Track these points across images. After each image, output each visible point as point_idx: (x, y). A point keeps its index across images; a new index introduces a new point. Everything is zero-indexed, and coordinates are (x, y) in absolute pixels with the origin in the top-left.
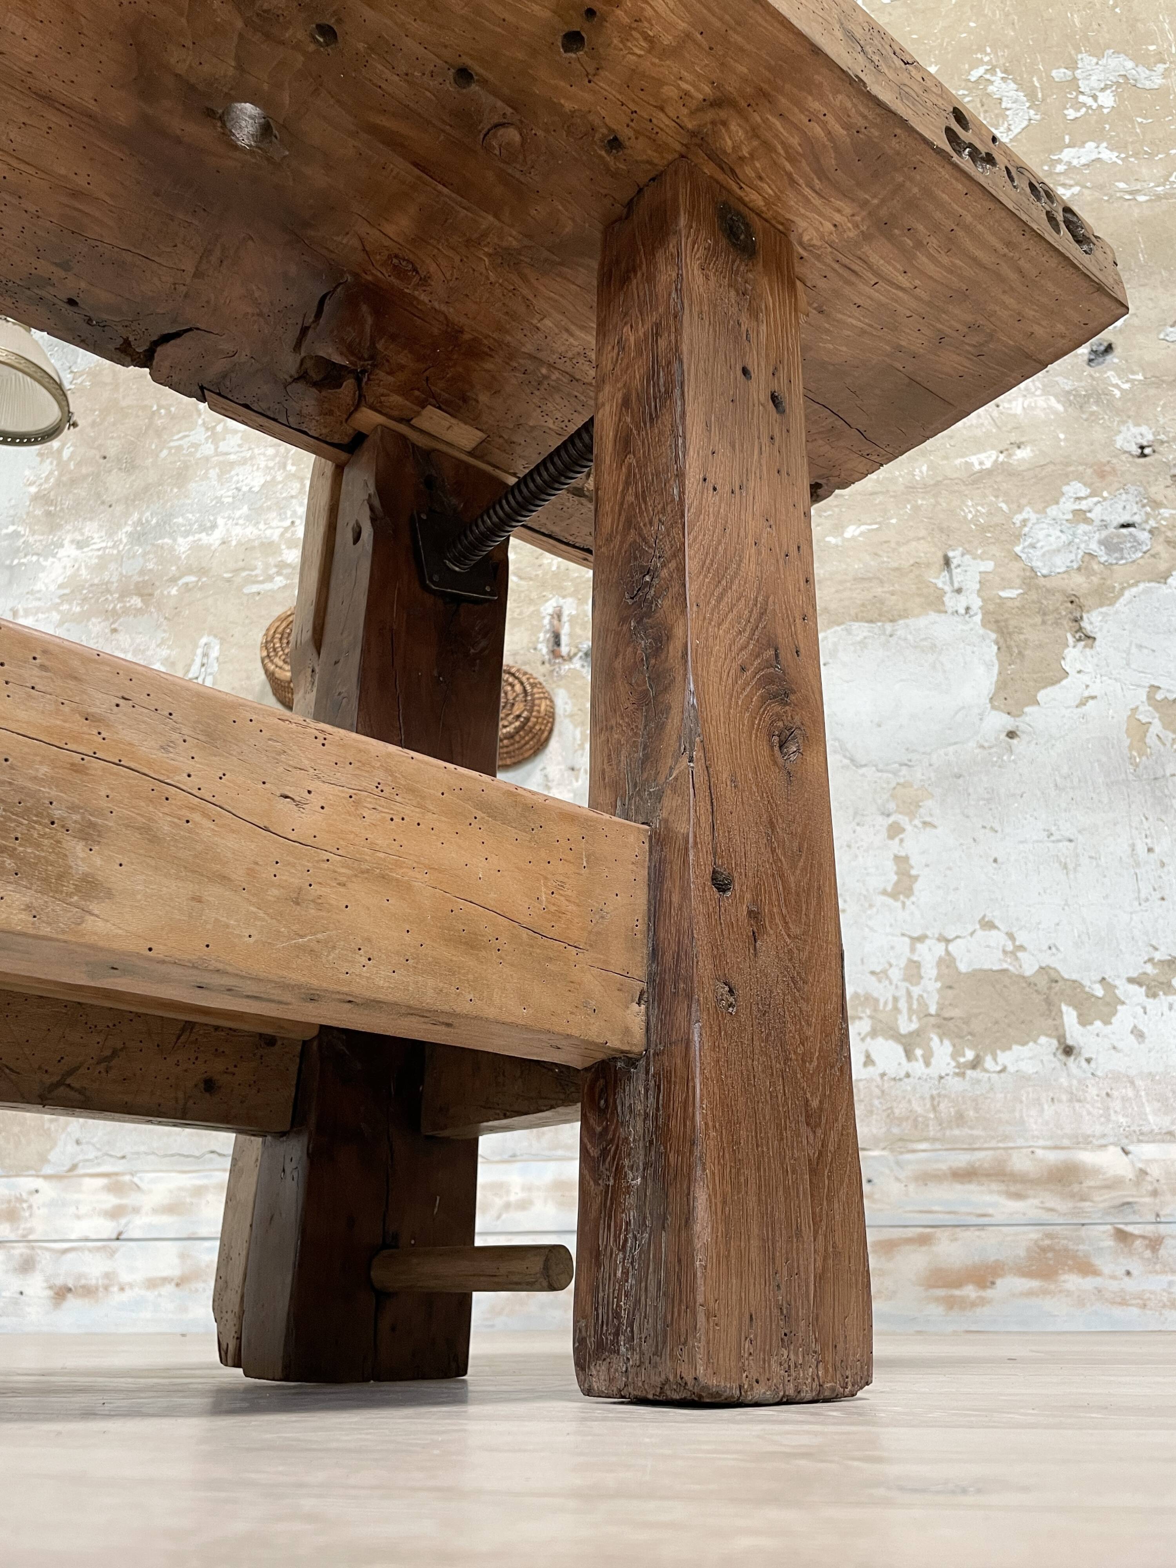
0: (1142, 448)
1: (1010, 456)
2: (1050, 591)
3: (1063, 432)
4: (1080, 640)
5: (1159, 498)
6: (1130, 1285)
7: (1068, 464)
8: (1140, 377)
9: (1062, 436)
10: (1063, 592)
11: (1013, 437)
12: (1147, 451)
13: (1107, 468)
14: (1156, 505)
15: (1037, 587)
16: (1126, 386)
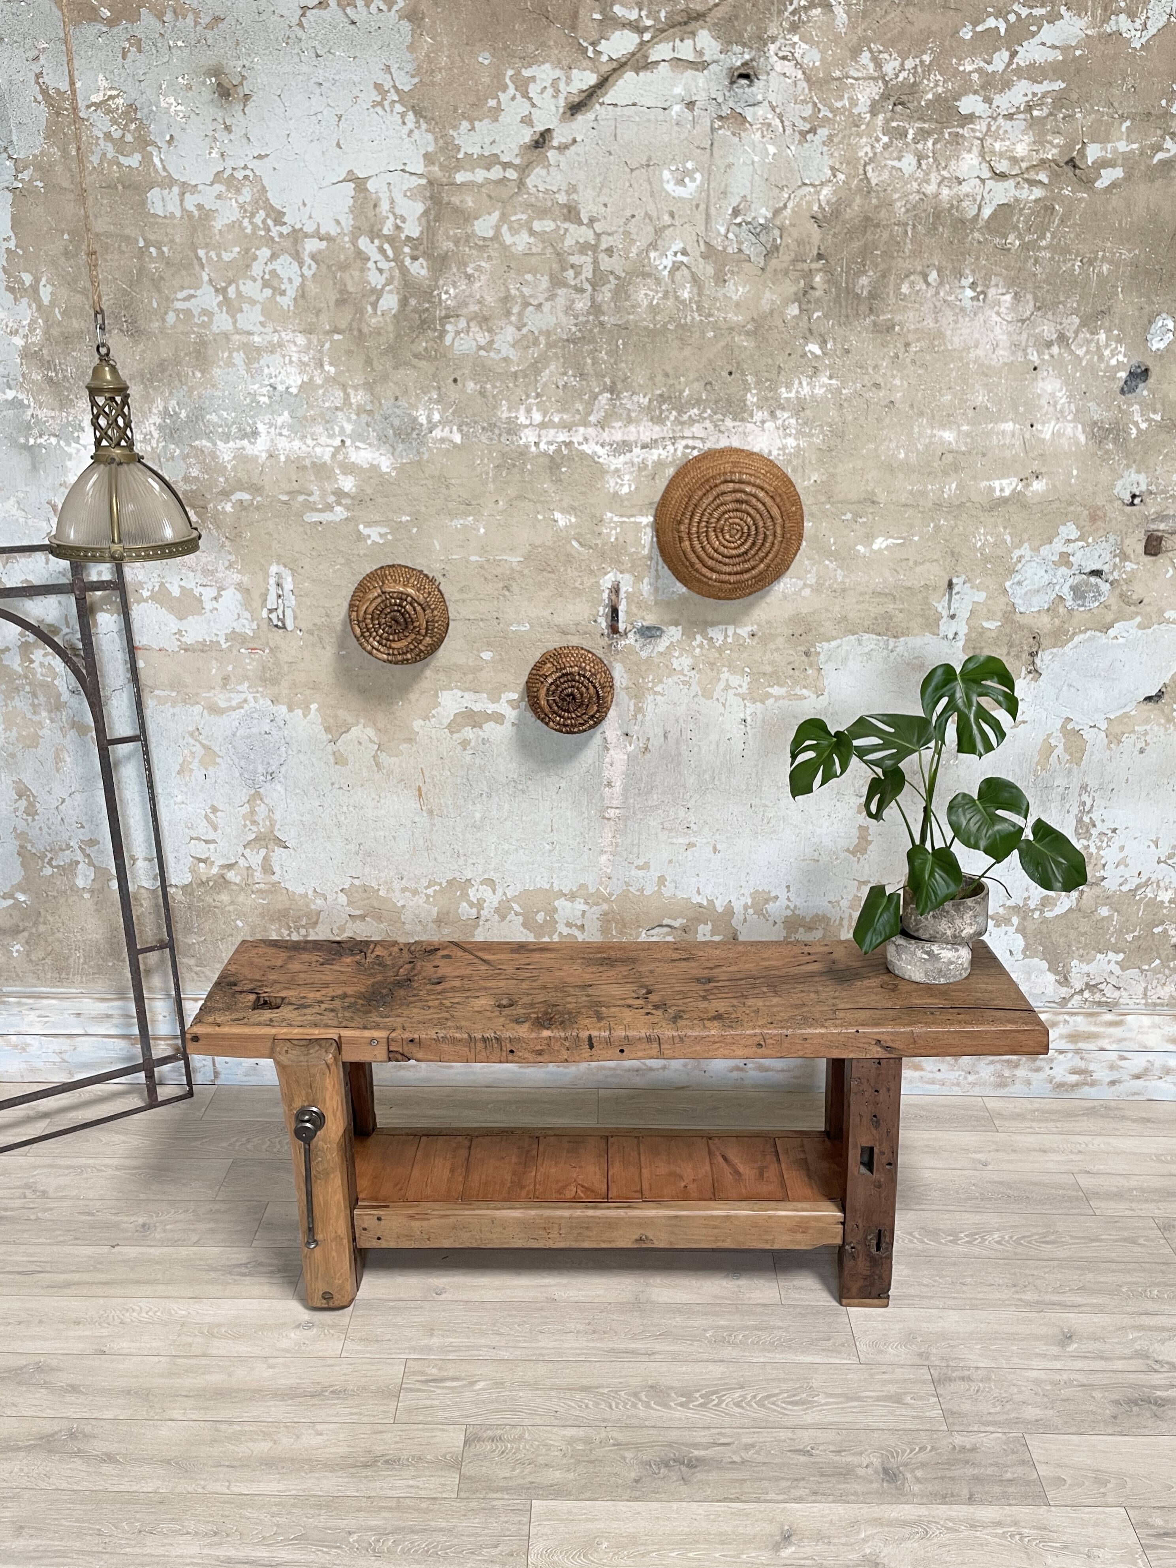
0: (1134, 496)
1: (1027, 486)
2: (1021, 627)
3: (1077, 469)
4: (1030, 672)
5: (1129, 551)
6: (939, 1076)
7: (1070, 504)
8: (1158, 417)
9: (1075, 472)
10: (1031, 629)
11: (1036, 466)
12: (1137, 501)
13: (1099, 513)
14: (1124, 557)
15: (1013, 622)
16: (1143, 426)
